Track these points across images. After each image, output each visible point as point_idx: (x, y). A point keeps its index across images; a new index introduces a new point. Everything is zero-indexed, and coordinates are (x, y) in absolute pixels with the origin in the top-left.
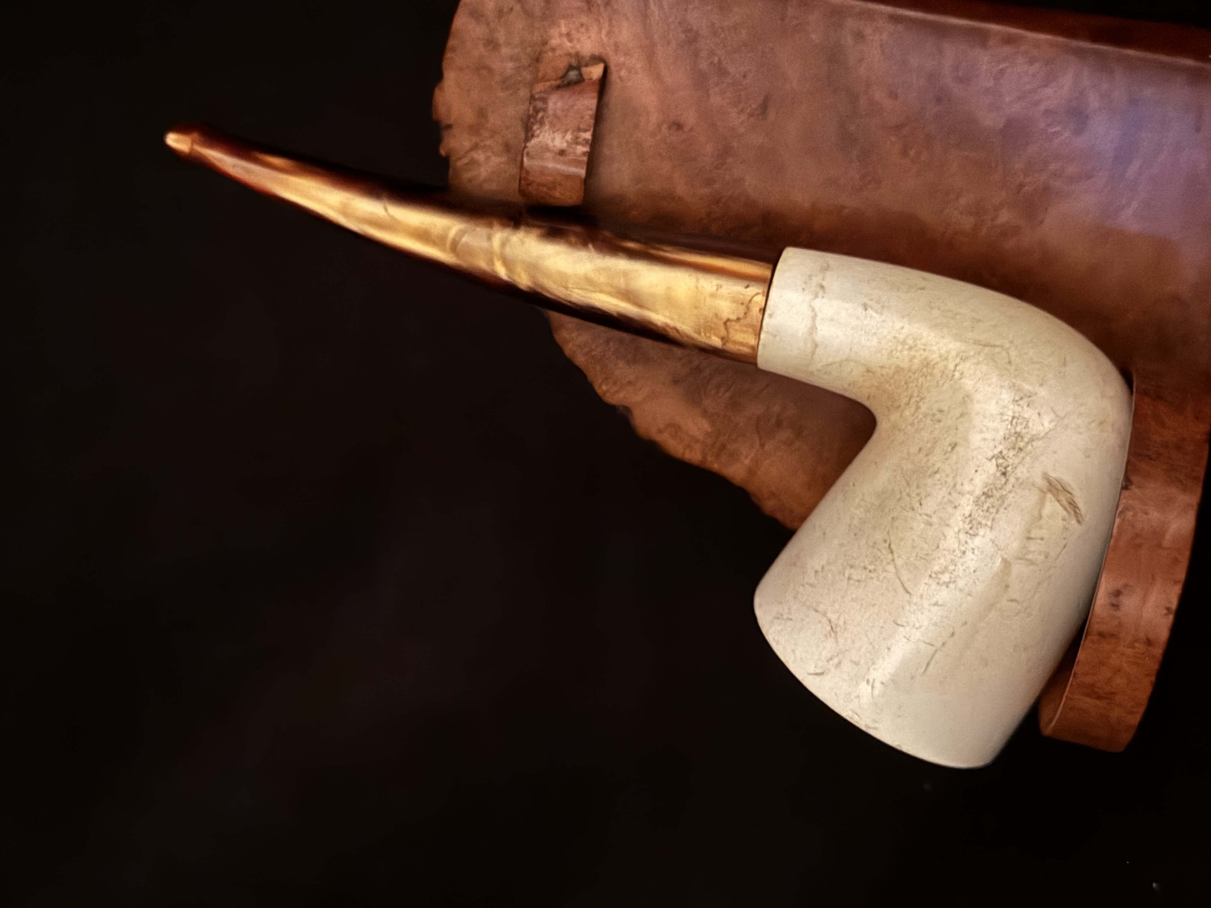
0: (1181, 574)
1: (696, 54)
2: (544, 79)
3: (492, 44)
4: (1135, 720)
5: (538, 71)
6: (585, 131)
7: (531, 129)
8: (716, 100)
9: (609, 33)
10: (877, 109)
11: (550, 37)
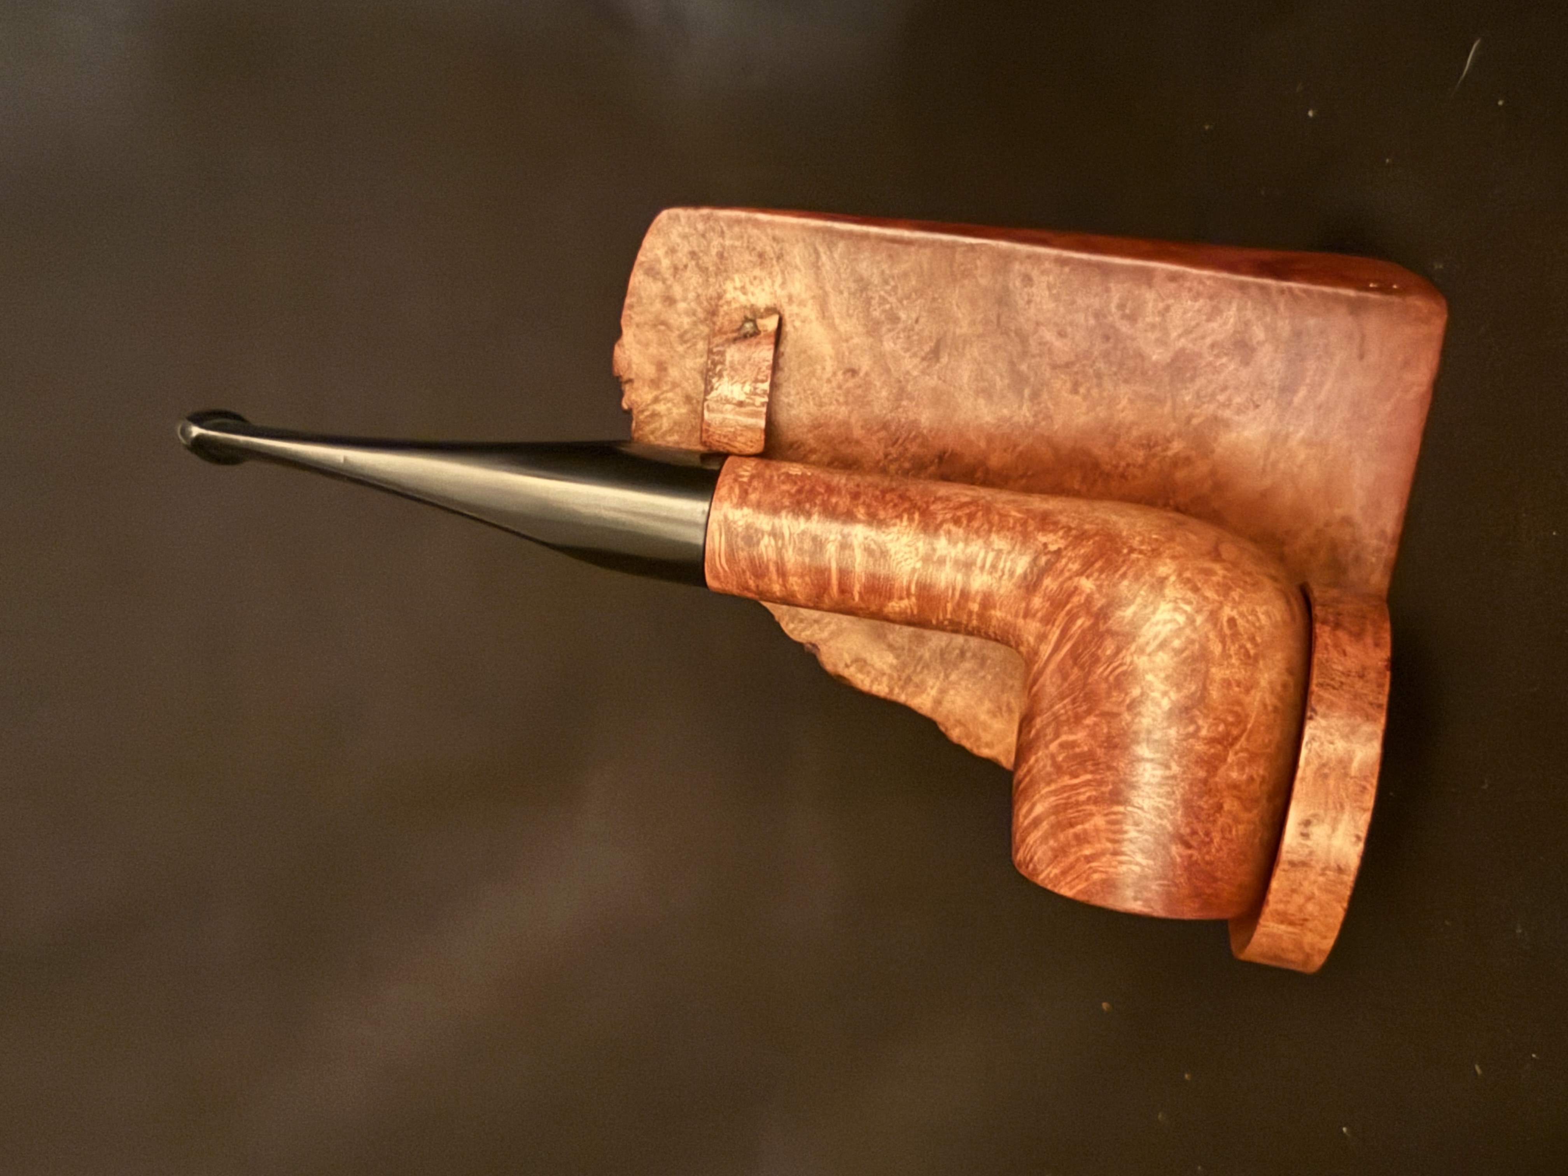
0: (1369, 801)
1: (868, 301)
2: (721, 332)
3: (669, 300)
4: (1328, 944)
5: (714, 323)
6: (763, 381)
7: (710, 382)
8: (888, 345)
9: (784, 284)
10: (1046, 349)
11: (725, 291)
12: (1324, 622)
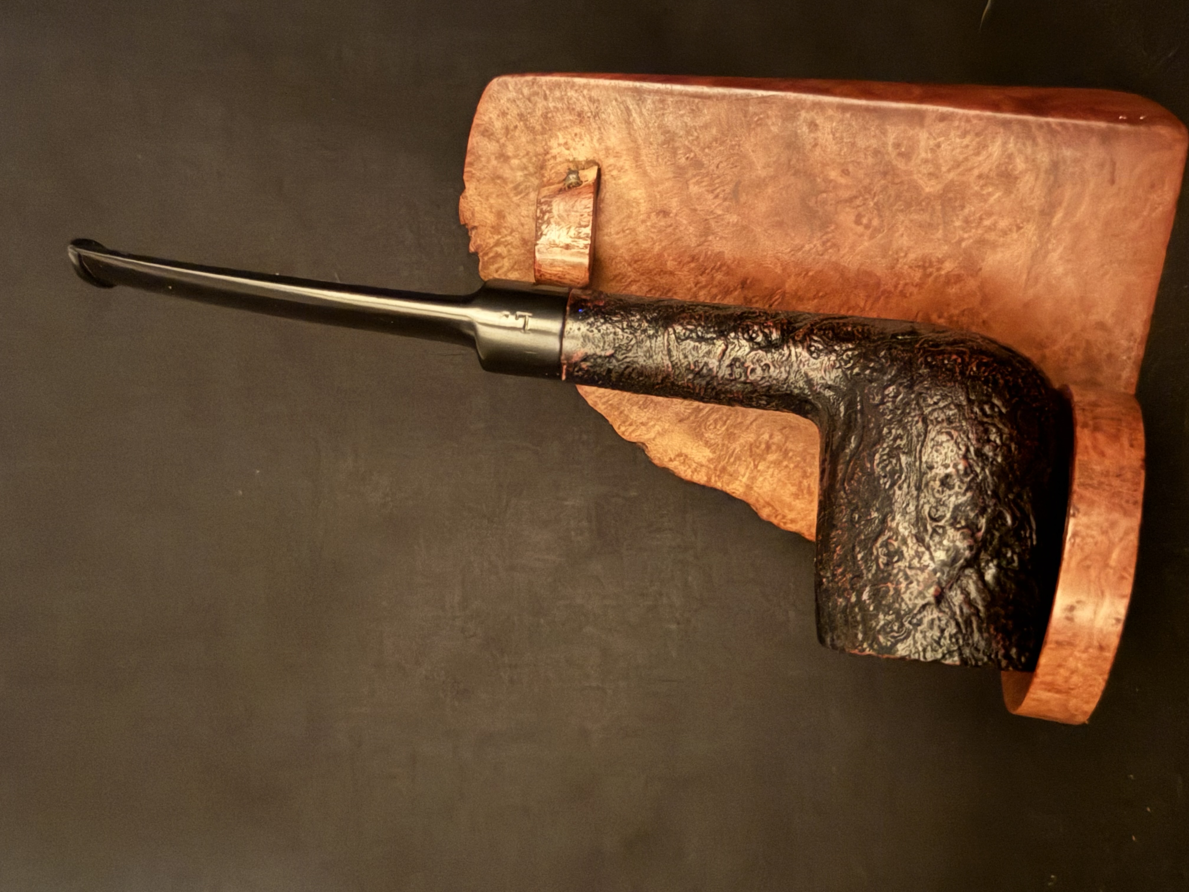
1: (674, 152)
2: (549, 183)
3: (503, 157)
5: (543, 176)
6: (586, 226)
7: (540, 228)
8: (694, 189)
9: (601, 140)
10: (831, 186)
11: (551, 148)
12: (1085, 425)
